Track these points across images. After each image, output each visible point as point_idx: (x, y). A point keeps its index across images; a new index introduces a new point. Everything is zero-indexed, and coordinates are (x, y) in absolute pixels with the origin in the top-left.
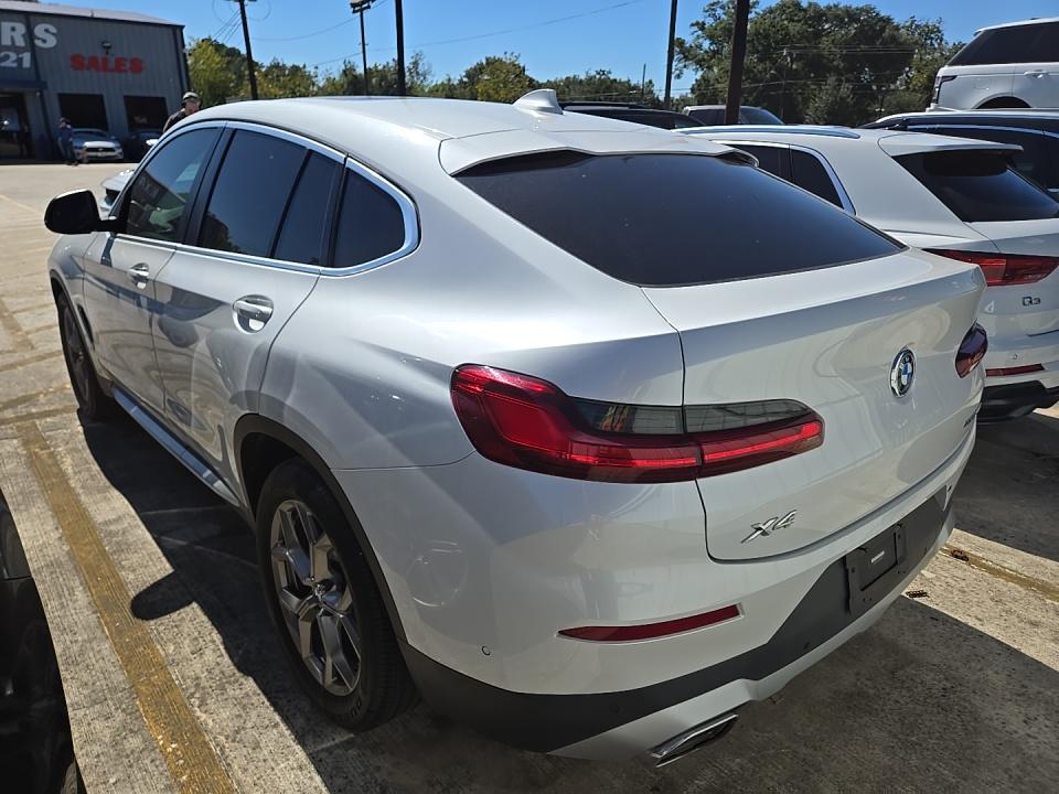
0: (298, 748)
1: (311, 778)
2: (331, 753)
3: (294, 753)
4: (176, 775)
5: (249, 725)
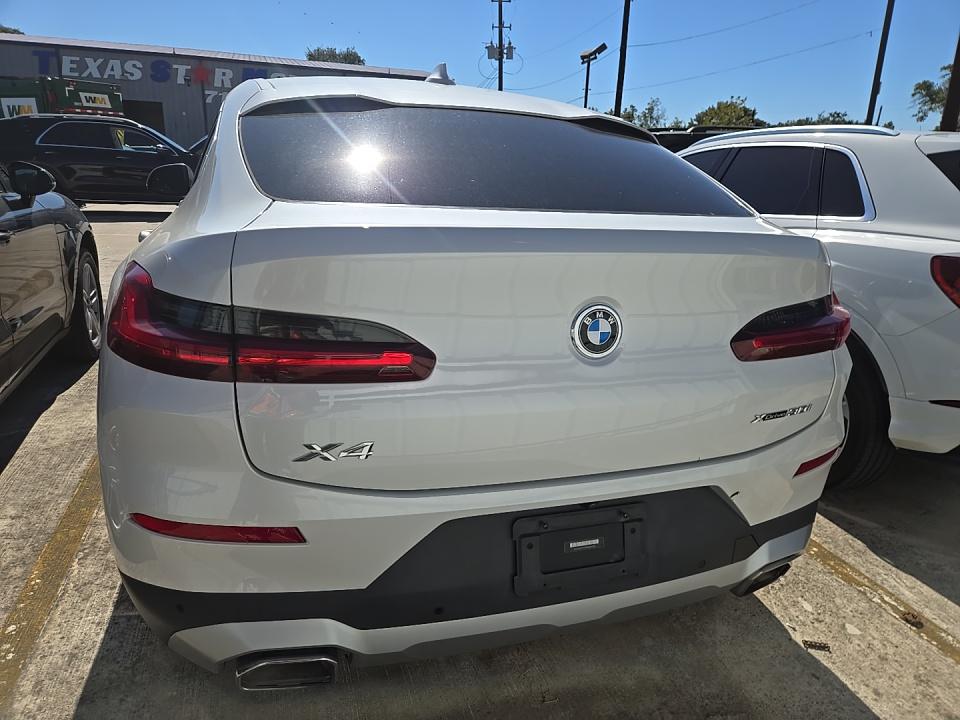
0: (111, 608)
1: (98, 634)
2: (129, 620)
3: (105, 611)
4: (20, 601)
5: (98, 582)
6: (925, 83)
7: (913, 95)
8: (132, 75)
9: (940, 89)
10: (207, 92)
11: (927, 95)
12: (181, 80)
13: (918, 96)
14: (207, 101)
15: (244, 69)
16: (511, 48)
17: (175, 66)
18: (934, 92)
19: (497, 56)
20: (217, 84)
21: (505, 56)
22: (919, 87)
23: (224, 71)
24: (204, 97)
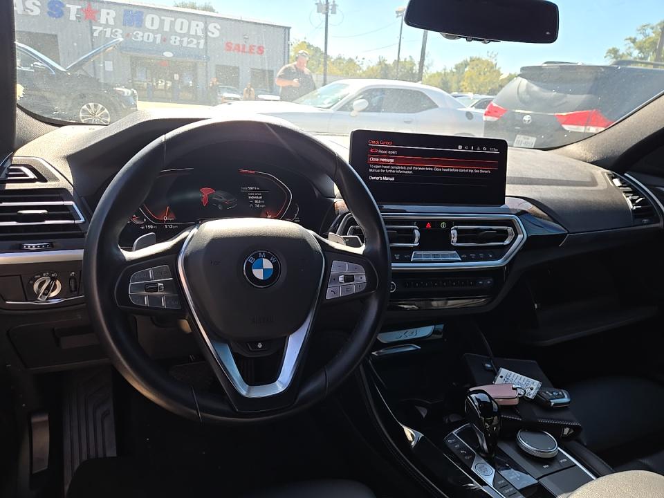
6: (614, 49)
7: (605, 57)
8: (32, 11)
9: (623, 54)
10: (94, 28)
11: (614, 57)
12: (73, 17)
13: (608, 57)
14: (94, 35)
15: (125, 10)
16: (334, 6)
17: (67, 6)
18: (619, 55)
19: (324, 11)
20: (103, 21)
21: (330, 11)
22: (610, 51)
23: (108, 11)
24: (92, 32)
